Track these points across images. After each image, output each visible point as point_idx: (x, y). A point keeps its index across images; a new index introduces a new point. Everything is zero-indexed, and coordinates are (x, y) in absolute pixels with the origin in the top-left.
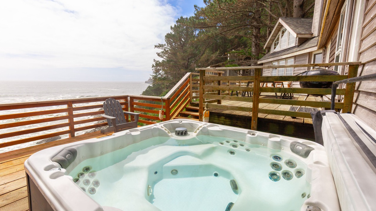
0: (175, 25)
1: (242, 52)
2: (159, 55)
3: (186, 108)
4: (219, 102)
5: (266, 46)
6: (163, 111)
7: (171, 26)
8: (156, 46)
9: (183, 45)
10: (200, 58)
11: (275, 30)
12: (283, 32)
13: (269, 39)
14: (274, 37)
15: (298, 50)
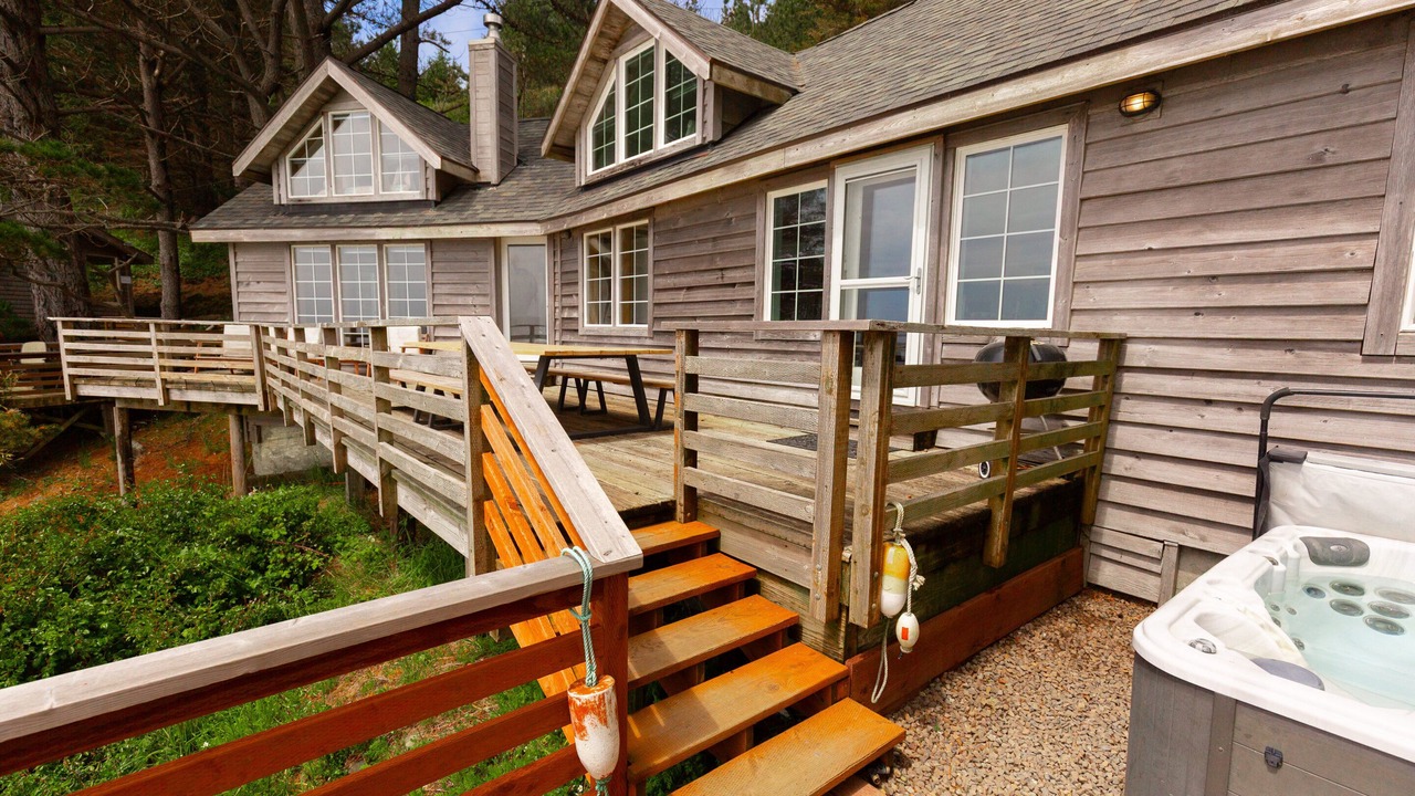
11: (303, 105)
12: (337, 124)
13: (269, 134)
14: (290, 134)
15: (457, 221)
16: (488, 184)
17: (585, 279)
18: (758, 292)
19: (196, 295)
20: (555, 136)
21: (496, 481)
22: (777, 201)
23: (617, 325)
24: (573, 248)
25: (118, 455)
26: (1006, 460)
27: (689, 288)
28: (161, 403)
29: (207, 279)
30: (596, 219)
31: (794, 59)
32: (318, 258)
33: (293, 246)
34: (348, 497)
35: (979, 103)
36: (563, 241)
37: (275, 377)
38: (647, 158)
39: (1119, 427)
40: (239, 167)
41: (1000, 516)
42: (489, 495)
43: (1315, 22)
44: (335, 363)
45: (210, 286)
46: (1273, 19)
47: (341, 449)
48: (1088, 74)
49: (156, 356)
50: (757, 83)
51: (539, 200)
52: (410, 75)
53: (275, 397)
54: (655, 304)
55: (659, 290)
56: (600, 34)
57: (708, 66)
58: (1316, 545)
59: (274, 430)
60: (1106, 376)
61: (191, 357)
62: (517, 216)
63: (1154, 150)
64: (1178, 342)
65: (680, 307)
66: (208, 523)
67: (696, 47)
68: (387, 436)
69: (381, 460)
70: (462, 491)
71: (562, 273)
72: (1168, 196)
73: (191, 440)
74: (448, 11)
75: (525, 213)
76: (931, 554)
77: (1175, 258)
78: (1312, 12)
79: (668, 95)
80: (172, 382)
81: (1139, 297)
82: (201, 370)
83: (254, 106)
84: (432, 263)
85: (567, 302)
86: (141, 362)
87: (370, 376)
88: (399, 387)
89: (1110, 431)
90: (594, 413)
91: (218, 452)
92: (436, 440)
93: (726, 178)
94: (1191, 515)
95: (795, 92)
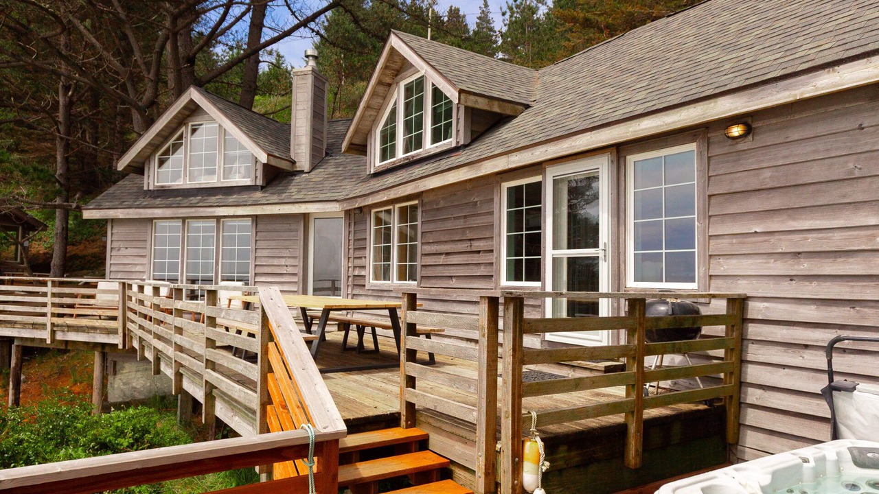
11: (171, 120)
12: (194, 131)
13: (146, 139)
14: (161, 139)
15: (276, 201)
16: (302, 172)
17: (371, 245)
18: (496, 258)
19: (74, 255)
20: (352, 138)
21: (275, 391)
22: (509, 189)
23: (394, 282)
24: (363, 221)
25: (11, 383)
26: (633, 386)
27: (447, 254)
28: (49, 342)
29: (84, 242)
30: (379, 201)
31: (536, 74)
32: (172, 229)
33: (154, 221)
34: (179, 419)
35: (631, 129)
36: (356, 216)
37: (133, 322)
38: (418, 155)
39: (750, 366)
40: (121, 165)
41: (632, 429)
42: (270, 402)
43: (822, 89)
44: (180, 313)
45: (86, 247)
46: (799, 85)
47: (179, 376)
48: (696, 114)
49: (49, 305)
50: (496, 103)
51: (339, 184)
52: (250, 87)
53: (132, 337)
54: (423, 266)
55: (426, 255)
56: (386, 67)
57: (457, 94)
58: (855, 452)
59: (127, 365)
60: (733, 326)
61: (72, 306)
62: (322, 197)
63: (750, 162)
64: (779, 300)
65: (440, 268)
66: (79, 433)
67: (450, 82)
68: (211, 365)
69: (206, 382)
70: (253, 399)
71: (355, 240)
72: (764, 195)
73: (62, 373)
74: (281, 41)
75: (328, 195)
76: (573, 453)
77: (773, 239)
78: (820, 82)
79: (434, 110)
80: (58, 326)
81: (753, 267)
82: (79, 316)
83: (136, 116)
84: (256, 232)
85: (358, 262)
86: (38, 310)
87: (204, 323)
88: (223, 331)
89: (743, 369)
90: (370, 352)
91: (81, 383)
92: (241, 366)
93: (469, 173)
94: (803, 436)
95: (527, 107)
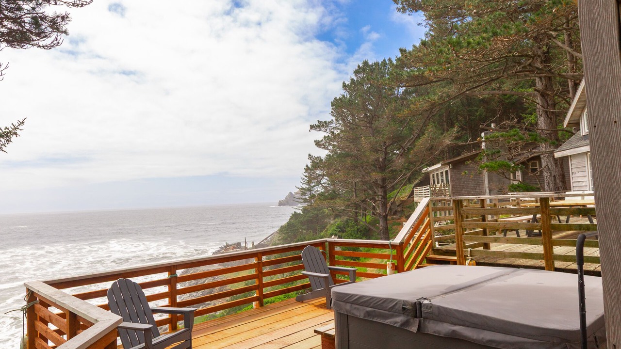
0: (352, 80)
1: (514, 135)
2: (318, 143)
3: (426, 258)
4: (486, 246)
5: (569, 121)
6: (393, 264)
7: (344, 83)
8: (312, 127)
9: (371, 119)
10: (413, 144)
40: (565, 124)
